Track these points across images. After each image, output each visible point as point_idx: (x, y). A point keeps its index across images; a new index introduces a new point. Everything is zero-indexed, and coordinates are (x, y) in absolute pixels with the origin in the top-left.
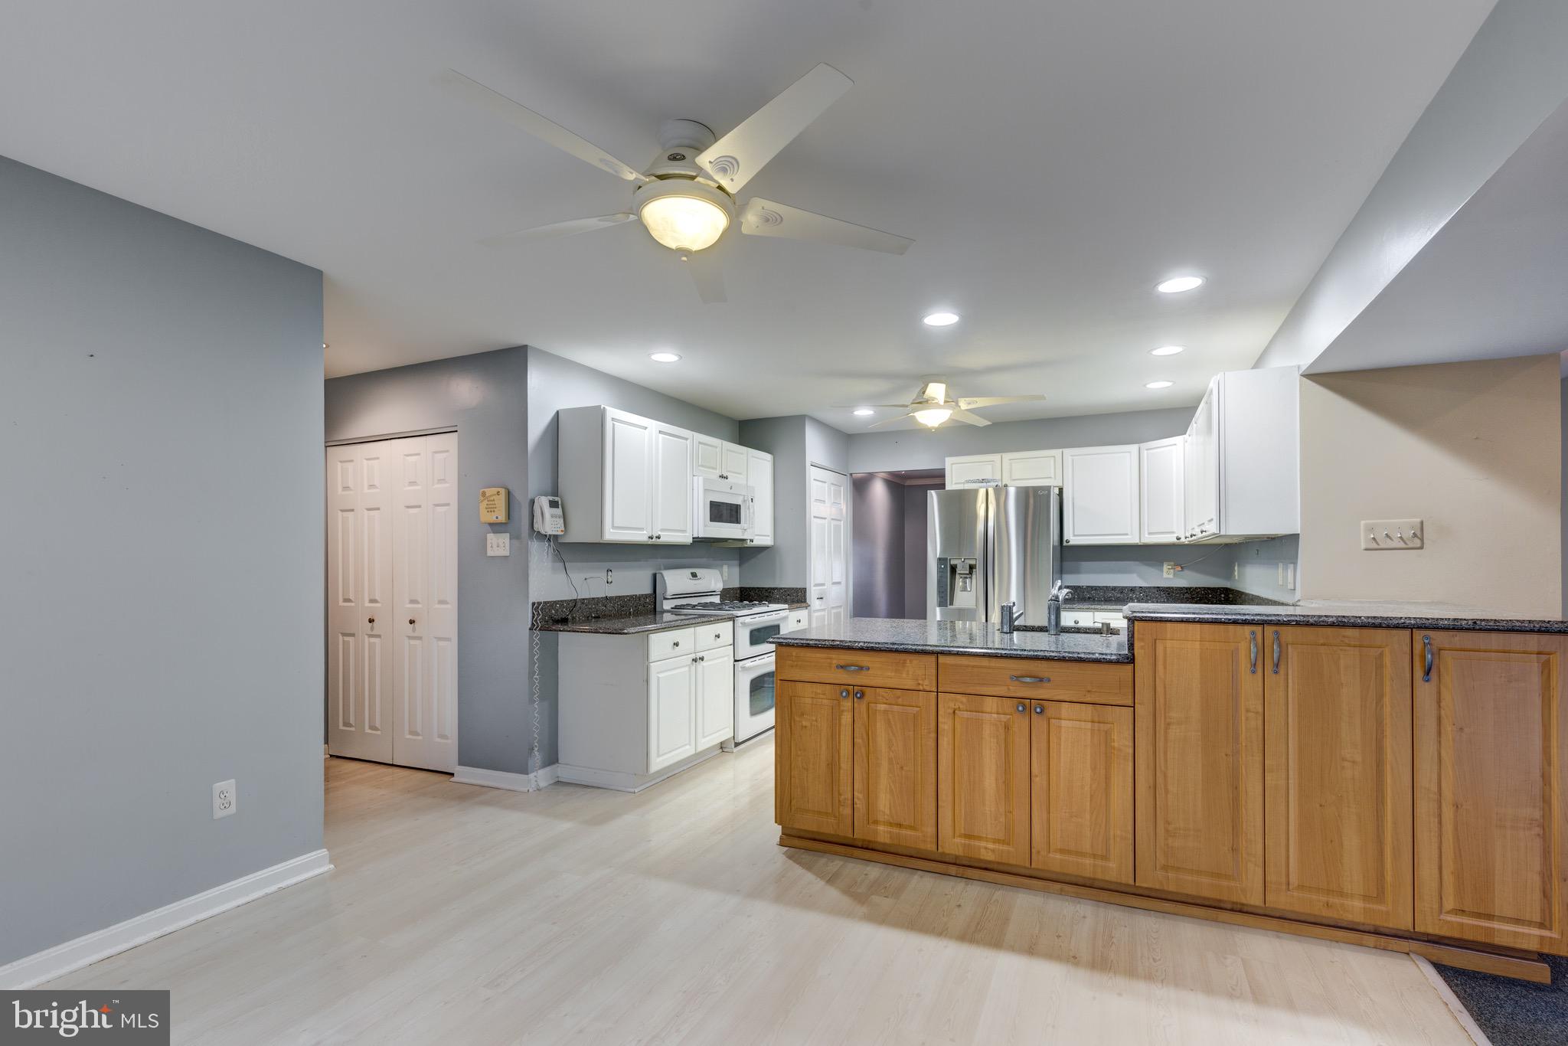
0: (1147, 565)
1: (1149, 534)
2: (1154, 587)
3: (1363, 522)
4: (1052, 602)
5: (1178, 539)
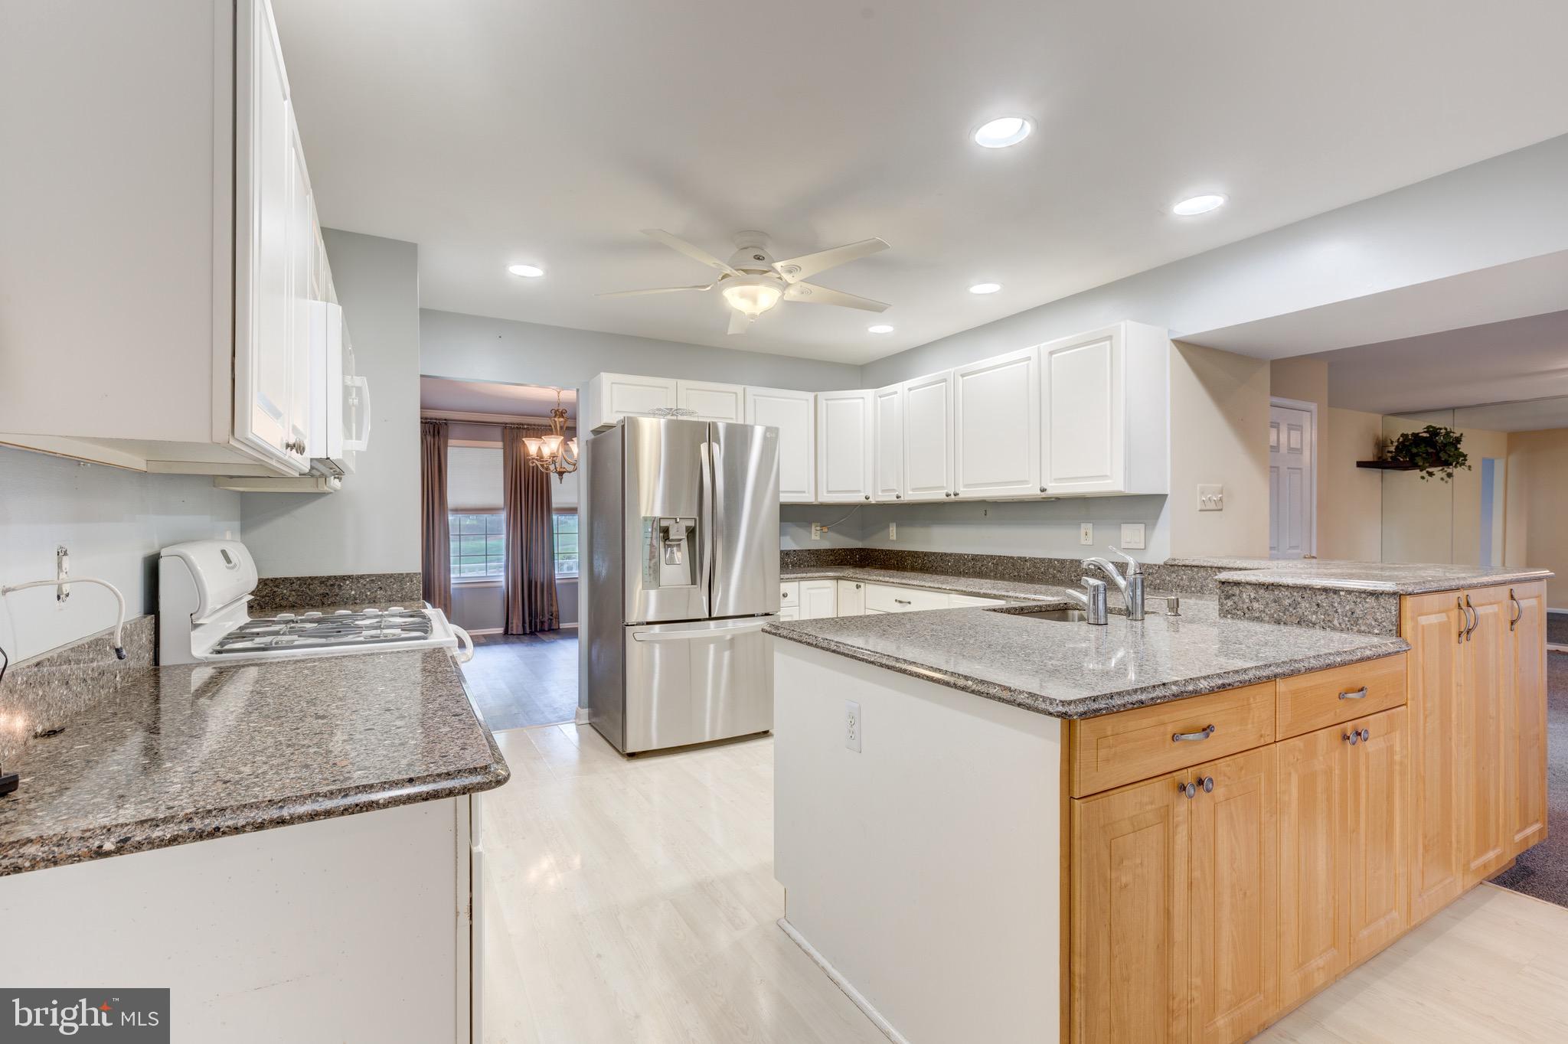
0: (797, 526)
1: (829, 492)
2: (806, 551)
3: (1198, 485)
4: (1137, 576)
5: (867, 498)
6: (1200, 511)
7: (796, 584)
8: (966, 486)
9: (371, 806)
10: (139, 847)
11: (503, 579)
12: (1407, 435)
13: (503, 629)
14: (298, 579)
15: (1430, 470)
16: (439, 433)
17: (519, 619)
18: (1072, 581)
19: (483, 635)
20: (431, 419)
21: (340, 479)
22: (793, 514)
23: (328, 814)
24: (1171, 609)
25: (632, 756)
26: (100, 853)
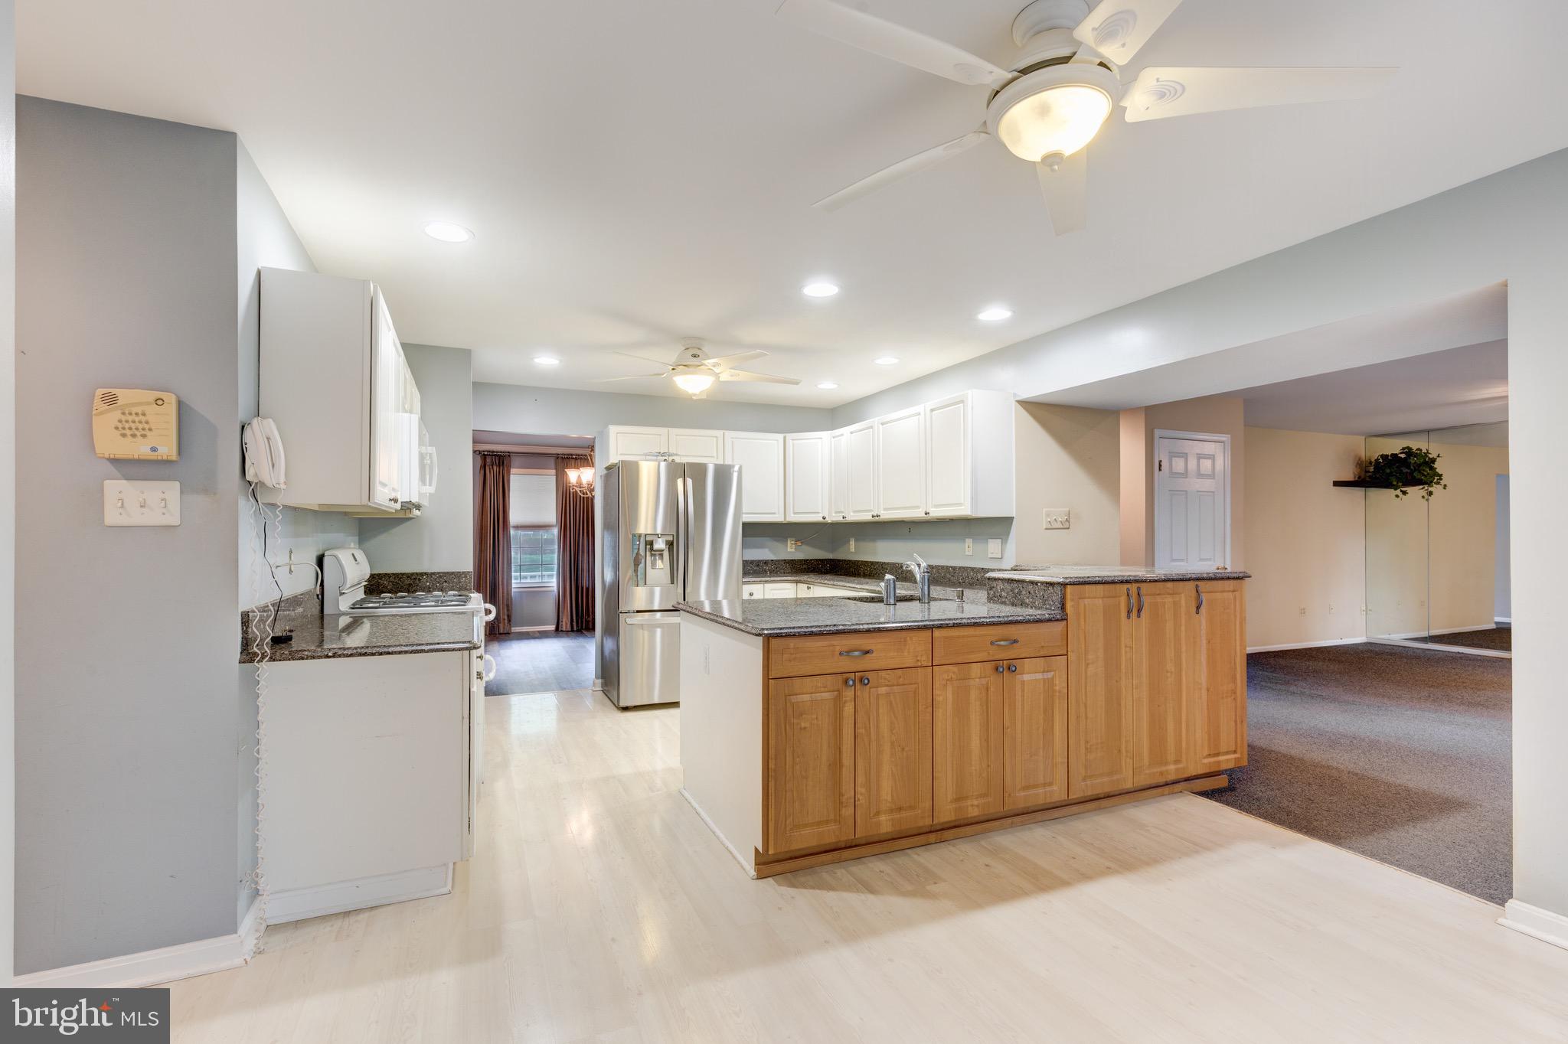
0: (775, 540)
1: (795, 513)
2: (782, 560)
3: (1044, 510)
4: (926, 574)
5: (823, 518)
6: (1046, 529)
7: (762, 585)
8: (885, 509)
9: (422, 651)
10: (340, 656)
11: (554, 584)
12: (1387, 456)
13: (554, 626)
14: (393, 574)
15: (1403, 489)
16: (503, 463)
17: (567, 618)
18: (960, 583)
19: (538, 631)
20: (497, 452)
21: (419, 510)
22: (752, 531)
23: (406, 652)
24: (958, 597)
25: (626, 709)
26: (327, 657)
